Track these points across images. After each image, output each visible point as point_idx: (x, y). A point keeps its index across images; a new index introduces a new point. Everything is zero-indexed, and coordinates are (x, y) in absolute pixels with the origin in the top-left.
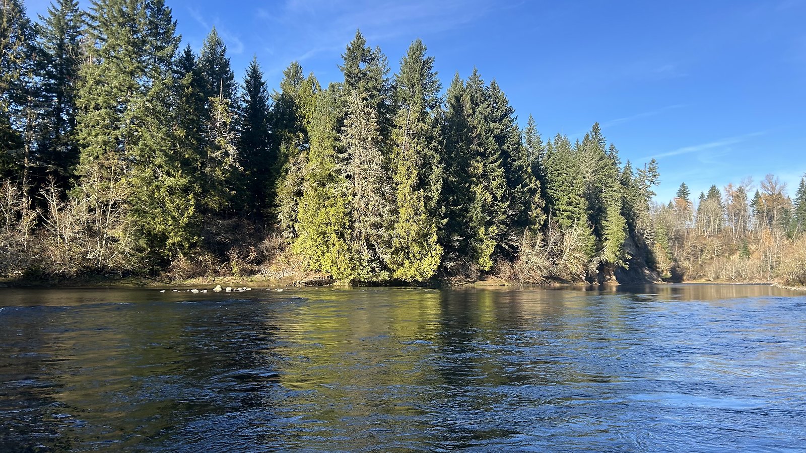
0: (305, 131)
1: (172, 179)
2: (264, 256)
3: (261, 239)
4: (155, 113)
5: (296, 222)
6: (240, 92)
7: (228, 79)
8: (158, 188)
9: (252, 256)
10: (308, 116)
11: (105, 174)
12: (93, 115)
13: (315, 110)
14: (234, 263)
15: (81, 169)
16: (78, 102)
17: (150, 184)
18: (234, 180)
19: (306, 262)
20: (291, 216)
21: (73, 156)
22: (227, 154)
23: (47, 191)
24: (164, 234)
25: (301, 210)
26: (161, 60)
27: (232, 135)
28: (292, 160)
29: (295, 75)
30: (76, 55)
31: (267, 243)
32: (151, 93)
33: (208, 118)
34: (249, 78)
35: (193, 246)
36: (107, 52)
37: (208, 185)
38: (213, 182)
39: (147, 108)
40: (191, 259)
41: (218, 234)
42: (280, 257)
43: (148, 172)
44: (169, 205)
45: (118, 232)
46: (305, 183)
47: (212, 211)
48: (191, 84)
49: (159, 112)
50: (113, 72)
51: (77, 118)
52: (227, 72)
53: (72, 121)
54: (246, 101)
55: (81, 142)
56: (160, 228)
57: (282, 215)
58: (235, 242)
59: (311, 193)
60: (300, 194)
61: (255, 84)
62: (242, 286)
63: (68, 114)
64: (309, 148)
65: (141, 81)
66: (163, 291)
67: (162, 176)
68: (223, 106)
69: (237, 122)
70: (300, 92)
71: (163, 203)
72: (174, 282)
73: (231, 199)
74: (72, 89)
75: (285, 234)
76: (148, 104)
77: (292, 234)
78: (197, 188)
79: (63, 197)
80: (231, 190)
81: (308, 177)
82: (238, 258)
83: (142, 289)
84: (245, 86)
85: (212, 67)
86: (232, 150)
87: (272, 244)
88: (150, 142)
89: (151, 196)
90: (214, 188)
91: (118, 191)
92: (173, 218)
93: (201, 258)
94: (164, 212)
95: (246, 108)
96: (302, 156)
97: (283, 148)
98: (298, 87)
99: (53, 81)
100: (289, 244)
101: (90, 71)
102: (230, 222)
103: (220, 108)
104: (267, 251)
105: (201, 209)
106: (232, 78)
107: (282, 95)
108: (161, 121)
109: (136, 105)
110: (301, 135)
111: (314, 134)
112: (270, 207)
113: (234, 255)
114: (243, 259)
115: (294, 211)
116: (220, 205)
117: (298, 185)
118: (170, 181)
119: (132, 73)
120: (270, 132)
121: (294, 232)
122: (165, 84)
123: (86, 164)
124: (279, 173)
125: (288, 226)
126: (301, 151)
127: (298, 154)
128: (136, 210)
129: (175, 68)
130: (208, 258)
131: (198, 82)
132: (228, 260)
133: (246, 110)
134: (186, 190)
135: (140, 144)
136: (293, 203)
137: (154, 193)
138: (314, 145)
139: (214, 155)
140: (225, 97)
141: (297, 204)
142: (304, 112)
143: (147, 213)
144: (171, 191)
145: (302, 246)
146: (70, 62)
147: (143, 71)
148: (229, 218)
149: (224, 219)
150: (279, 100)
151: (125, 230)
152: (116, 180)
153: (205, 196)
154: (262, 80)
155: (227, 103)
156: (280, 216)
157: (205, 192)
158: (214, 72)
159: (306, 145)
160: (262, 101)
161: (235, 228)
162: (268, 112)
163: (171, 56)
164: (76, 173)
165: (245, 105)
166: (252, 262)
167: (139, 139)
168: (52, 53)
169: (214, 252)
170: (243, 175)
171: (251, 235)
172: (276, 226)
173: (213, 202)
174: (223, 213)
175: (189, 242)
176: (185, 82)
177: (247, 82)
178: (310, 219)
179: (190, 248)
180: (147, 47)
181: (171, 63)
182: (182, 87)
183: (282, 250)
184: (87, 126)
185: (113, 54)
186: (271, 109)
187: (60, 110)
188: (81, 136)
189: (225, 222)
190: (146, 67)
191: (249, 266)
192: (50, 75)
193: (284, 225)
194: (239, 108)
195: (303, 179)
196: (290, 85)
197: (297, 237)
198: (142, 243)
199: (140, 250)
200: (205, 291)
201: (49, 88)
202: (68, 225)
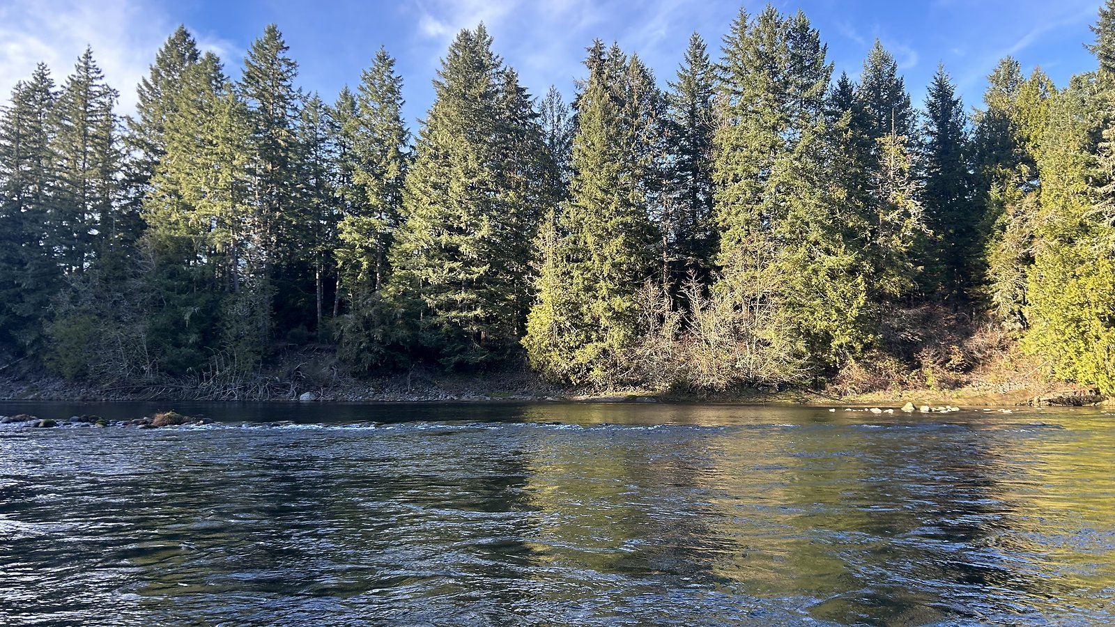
0: (1030, 162)
1: (833, 258)
2: (975, 360)
3: (968, 334)
4: (804, 173)
5: (1025, 304)
6: (921, 122)
7: (901, 107)
8: (815, 272)
9: (956, 359)
10: (1036, 137)
11: (750, 261)
12: (733, 190)
13: (1047, 125)
14: (928, 371)
15: (722, 259)
16: (715, 177)
17: (804, 268)
18: (920, 249)
19: (1049, 368)
20: (1015, 296)
21: (712, 244)
22: (907, 214)
23: (689, 288)
24: (827, 333)
25: (1032, 286)
26: (809, 101)
27: (913, 186)
28: (1010, 209)
29: (1008, 77)
30: (710, 120)
31: (977, 340)
32: (799, 147)
33: (877, 168)
34: (932, 99)
35: (867, 347)
36: (743, 107)
37: (882, 262)
38: (889, 257)
39: (795, 169)
40: (867, 366)
41: (902, 330)
42: (1001, 361)
43: (802, 253)
44: (831, 294)
45: (769, 334)
46: (1036, 242)
47: (891, 297)
48: (851, 125)
49: (811, 171)
50: (753, 132)
51: (715, 196)
52: (899, 98)
53: (710, 202)
54: (932, 133)
55: (721, 224)
56: (821, 325)
57: (1001, 294)
58: (927, 340)
59: (1049, 256)
60: (1028, 260)
61: (944, 104)
62: (944, 405)
63: (704, 193)
64: (1040, 187)
65: (786, 134)
66: (833, 410)
67: (820, 256)
68: (897, 147)
69: (919, 166)
70: (1018, 102)
71: (824, 291)
72: (844, 398)
73: (918, 278)
74: (707, 162)
75: (1007, 325)
76: (797, 163)
77: (1019, 325)
78: (868, 267)
79: (706, 294)
80: (917, 264)
81: (1041, 232)
82: (935, 362)
83: (803, 406)
84: (927, 111)
85: (878, 96)
86: (914, 207)
87: (986, 341)
88: (802, 213)
89: (807, 284)
90: (891, 263)
91: (767, 280)
92: (838, 310)
93: (880, 364)
94: (825, 303)
95: (931, 143)
96: (1029, 200)
97: (994, 192)
98: (1014, 94)
99: (686, 157)
100: (1016, 339)
101: (725, 137)
102: (918, 311)
103: (893, 151)
104: (979, 351)
105: (876, 296)
106: (907, 104)
107: (988, 113)
108: (813, 183)
109: (781, 167)
110: (1025, 169)
111: (1048, 164)
112: (979, 284)
113: (927, 358)
114: (942, 364)
115: (1021, 288)
116: (902, 287)
117: (1024, 246)
118: (830, 261)
119: (774, 128)
120: (971, 172)
121: (1023, 320)
122: (816, 132)
123: (728, 253)
124: (990, 231)
125: (1012, 313)
126: (1026, 192)
127: (1020, 198)
128: (790, 304)
129: (828, 108)
130: (889, 364)
131: (860, 120)
132: (919, 366)
133: (931, 146)
134: (852, 271)
135: (789, 217)
136: (1019, 274)
137: (810, 279)
138: (1049, 178)
139: (888, 219)
140: (899, 133)
141: (1025, 277)
142: (1027, 132)
143: (803, 306)
144: (833, 275)
145: (1039, 342)
146: (704, 129)
147: (787, 121)
148: (917, 306)
149: (909, 307)
150: (983, 122)
151: (778, 330)
152: (763, 267)
153: (880, 278)
154: (954, 98)
155: (903, 142)
156: (997, 298)
157: (879, 271)
158: (881, 102)
159: (1034, 183)
160: (955, 129)
161: (926, 320)
162: (966, 144)
163: (822, 94)
164: (717, 263)
165: (929, 139)
166: (956, 369)
167: (787, 210)
168: (683, 123)
169: (897, 355)
170: (933, 241)
171: (951, 329)
172: (991, 312)
173: (891, 284)
174: (908, 300)
175: (862, 342)
176: (841, 124)
177: (931, 105)
178: (1050, 299)
179: (863, 350)
180: (791, 89)
181: (821, 104)
182: (838, 132)
183: (1003, 349)
184: (726, 205)
185: (750, 108)
186: (971, 137)
187: (695, 190)
188: (720, 218)
189: (911, 312)
190: (791, 116)
191: (952, 376)
192: (684, 151)
193: (1004, 311)
194: (920, 145)
195: (1032, 237)
196: (1001, 94)
197: (1028, 327)
198: (801, 345)
199: (799, 355)
200: (891, 411)
201: (683, 166)
202: (713, 328)
